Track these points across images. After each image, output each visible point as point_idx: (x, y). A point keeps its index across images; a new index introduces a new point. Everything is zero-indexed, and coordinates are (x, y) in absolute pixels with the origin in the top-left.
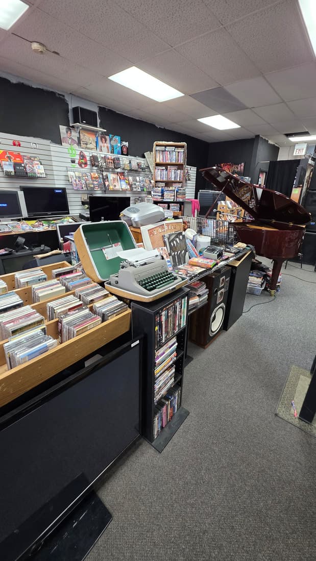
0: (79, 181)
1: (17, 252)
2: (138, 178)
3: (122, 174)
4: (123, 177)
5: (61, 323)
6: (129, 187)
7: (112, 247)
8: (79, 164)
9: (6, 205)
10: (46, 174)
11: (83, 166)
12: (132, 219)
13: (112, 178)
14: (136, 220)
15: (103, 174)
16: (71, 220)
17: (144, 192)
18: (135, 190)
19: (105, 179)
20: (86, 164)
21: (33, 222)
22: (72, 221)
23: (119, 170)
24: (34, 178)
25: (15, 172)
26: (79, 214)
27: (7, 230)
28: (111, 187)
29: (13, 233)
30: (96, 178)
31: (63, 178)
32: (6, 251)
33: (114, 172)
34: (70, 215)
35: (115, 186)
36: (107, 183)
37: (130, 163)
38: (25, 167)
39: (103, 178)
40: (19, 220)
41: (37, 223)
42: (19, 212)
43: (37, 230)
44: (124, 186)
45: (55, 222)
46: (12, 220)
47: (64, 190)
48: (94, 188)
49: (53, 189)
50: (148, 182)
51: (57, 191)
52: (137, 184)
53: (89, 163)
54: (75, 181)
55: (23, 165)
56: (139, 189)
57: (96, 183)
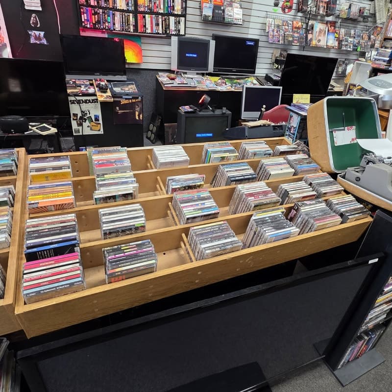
0: (277, 32)
1: (200, 111)
2: (352, 32)
3: (333, 24)
4: (333, 28)
5: (297, 210)
6: (336, 44)
7: (344, 130)
8: (282, 8)
9: (195, 56)
10: (243, 21)
11: (287, 10)
12: (380, 97)
13: (318, 30)
14: (386, 99)
15: (307, 24)
16: (255, 82)
17: (355, 53)
18: (344, 48)
19: (309, 30)
20: (290, 8)
21: (216, 79)
22: (257, 83)
23: (330, 19)
24: (229, 25)
25: (213, 17)
26: (265, 75)
27: (192, 85)
28: (314, 43)
29: (197, 89)
30: (298, 28)
31: (259, 26)
32: (191, 108)
33: (322, 21)
34: (255, 75)
35: (319, 41)
36: (310, 36)
37: (350, 7)
38: (224, 11)
39: (306, 29)
40: (203, 74)
41: (220, 81)
42: (205, 65)
43: (219, 89)
44: (332, 42)
45: (238, 81)
46: (197, 74)
47: (256, 41)
48: (292, 41)
49: (244, 40)
50: (366, 38)
51: (249, 43)
52: (350, 39)
53: (294, 6)
54: (273, 31)
55: (222, 8)
56: (350, 47)
57: (296, 35)
